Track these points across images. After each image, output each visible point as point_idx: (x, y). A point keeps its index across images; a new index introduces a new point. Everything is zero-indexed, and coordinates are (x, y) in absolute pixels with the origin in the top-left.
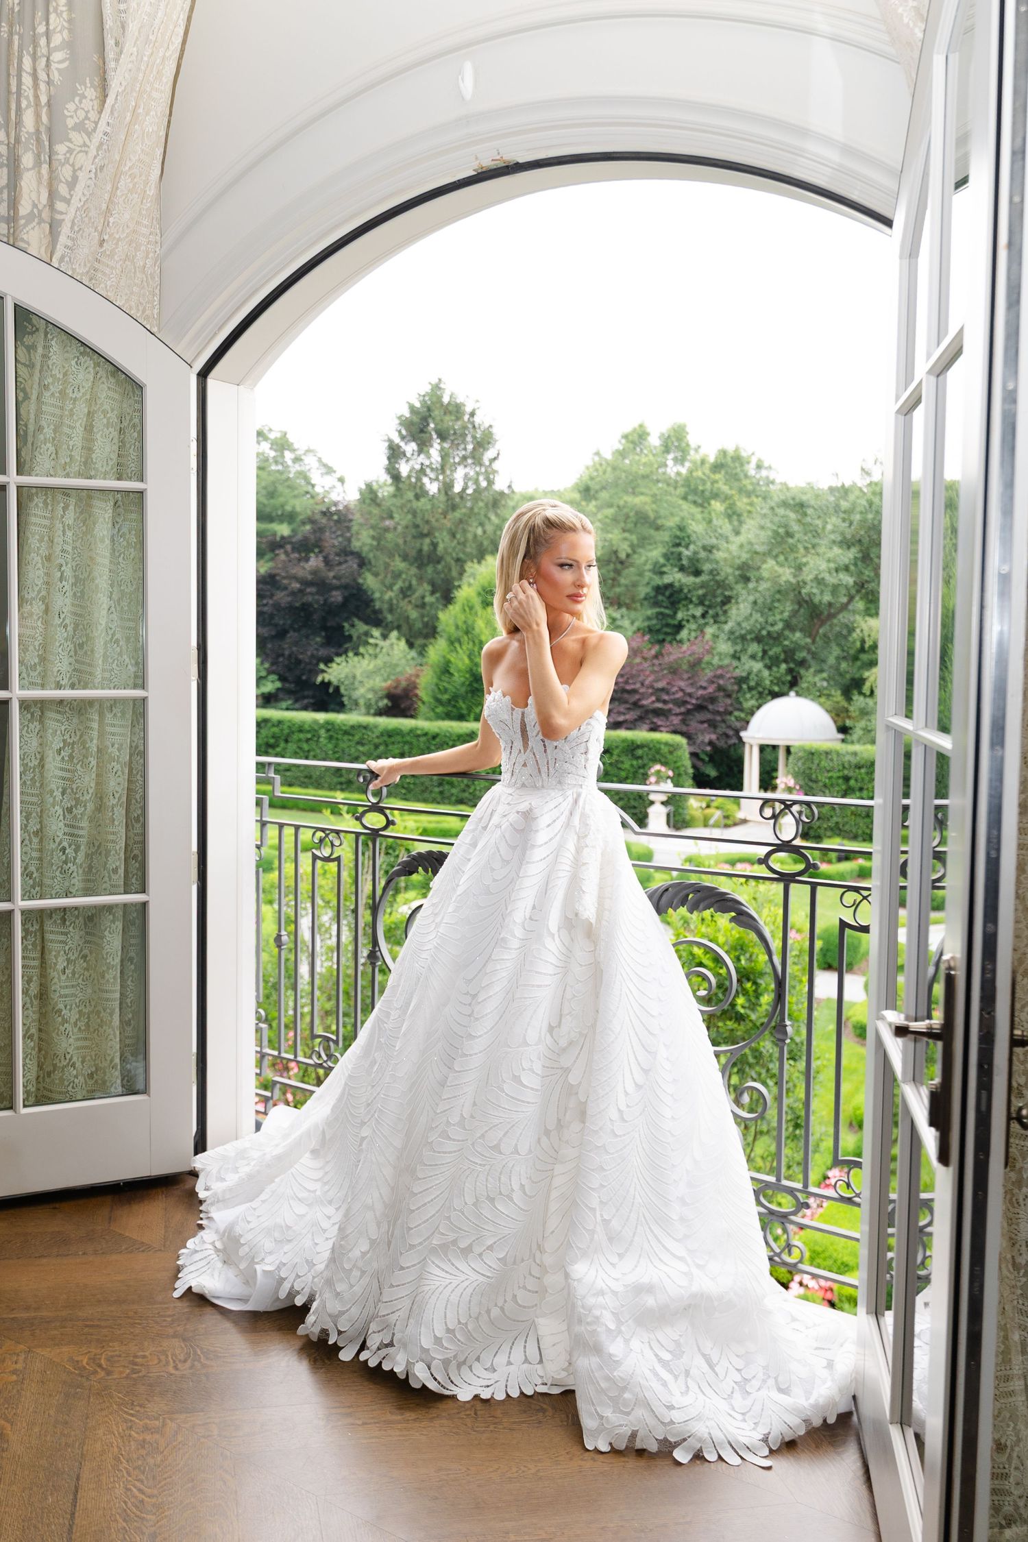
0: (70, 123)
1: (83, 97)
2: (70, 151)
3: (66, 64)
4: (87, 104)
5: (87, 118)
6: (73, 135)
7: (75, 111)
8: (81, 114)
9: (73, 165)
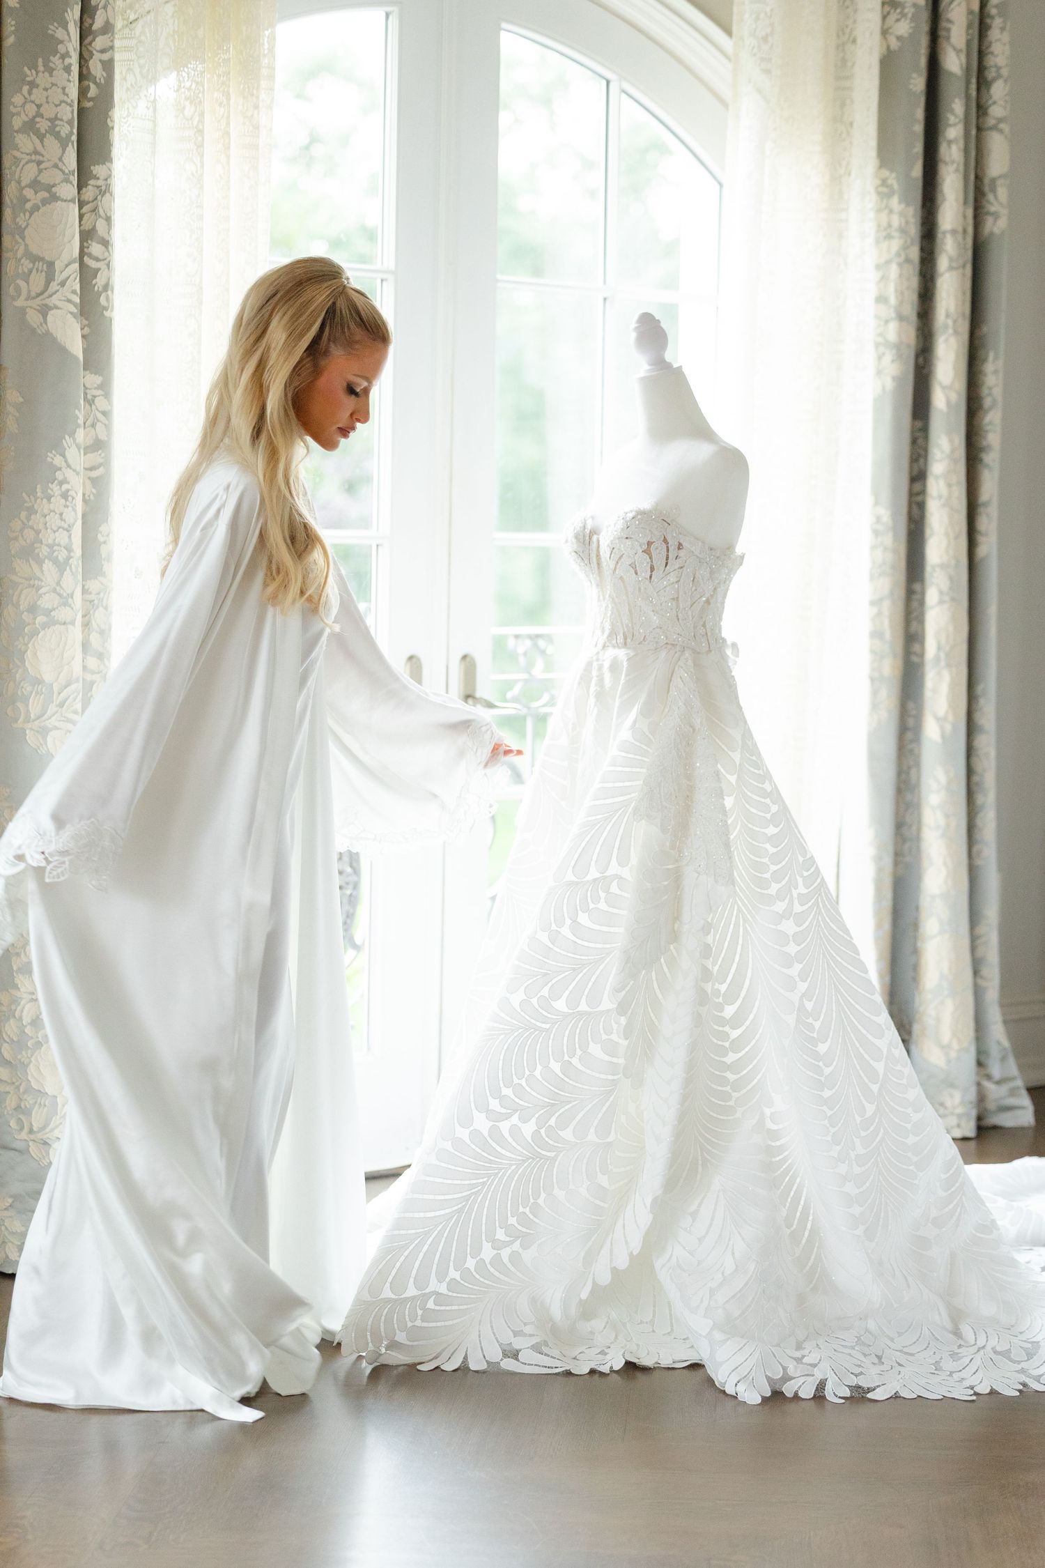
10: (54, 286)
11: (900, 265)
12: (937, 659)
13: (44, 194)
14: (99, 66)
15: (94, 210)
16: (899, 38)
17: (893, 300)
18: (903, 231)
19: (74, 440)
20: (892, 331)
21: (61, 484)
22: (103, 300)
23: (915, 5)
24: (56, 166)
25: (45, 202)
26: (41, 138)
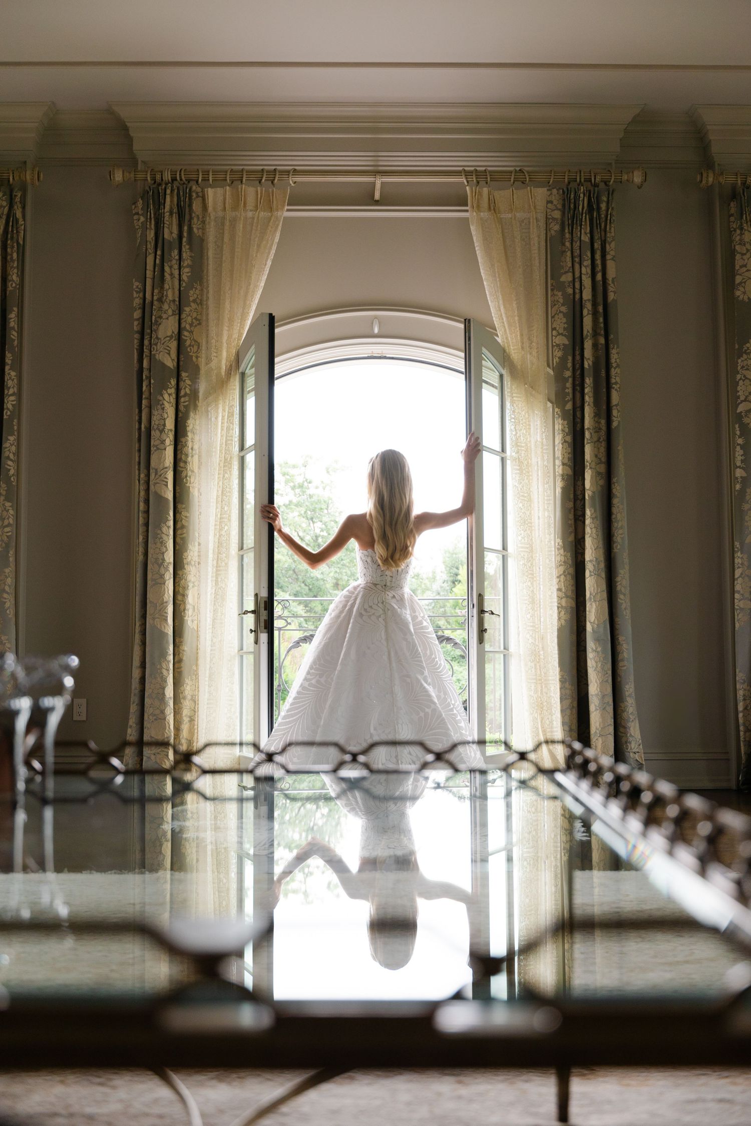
0: (191, 299)
1: (196, 289)
2: (191, 311)
3: (190, 274)
4: (198, 292)
5: (197, 298)
6: (192, 304)
7: (193, 294)
8: (195, 296)
9: (192, 317)
10: (157, 476)
11: (562, 444)
12: (590, 598)
13: (155, 448)
14: (182, 407)
15: (181, 452)
16: (559, 358)
17: (561, 458)
18: (563, 431)
19: (166, 525)
20: (559, 470)
21: (160, 539)
22: (184, 480)
23: (564, 345)
24: (158, 439)
25: (155, 451)
26: (155, 431)
